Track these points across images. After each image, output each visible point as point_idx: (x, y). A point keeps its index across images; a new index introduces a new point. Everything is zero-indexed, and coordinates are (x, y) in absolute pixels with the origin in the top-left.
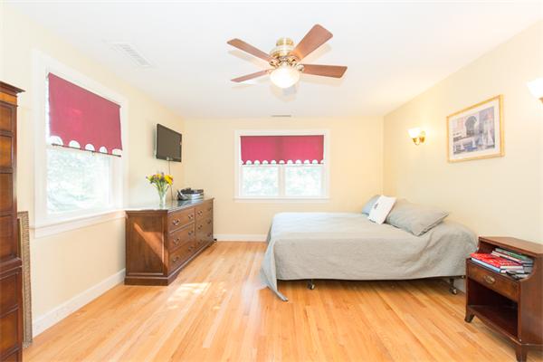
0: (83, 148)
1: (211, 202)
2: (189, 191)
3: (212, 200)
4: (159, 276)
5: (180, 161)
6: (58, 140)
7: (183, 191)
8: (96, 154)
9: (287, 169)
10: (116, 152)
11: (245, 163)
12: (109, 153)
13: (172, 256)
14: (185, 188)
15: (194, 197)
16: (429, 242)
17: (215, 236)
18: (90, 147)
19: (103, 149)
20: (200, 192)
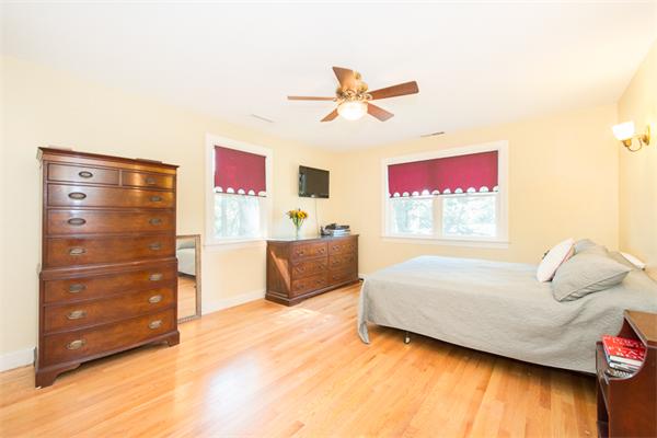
0: (236, 193)
1: (355, 239)
2: (333, 227)
3: (357, 236)
4: (284, 297)
5: (327, 197)
6: (220, 189)
7: (327, 227)
8: (247, 197)
9: (445, 201)
10: (261, 193)
11: (392, 196)
12: (257, 195)
13: (295, 282)
14: (329, 223)
15: (337, 233)
16: (578, 315)
17: (360, 275)
18: (241, 191)
19: (252, 192)
20: (346, 227)
